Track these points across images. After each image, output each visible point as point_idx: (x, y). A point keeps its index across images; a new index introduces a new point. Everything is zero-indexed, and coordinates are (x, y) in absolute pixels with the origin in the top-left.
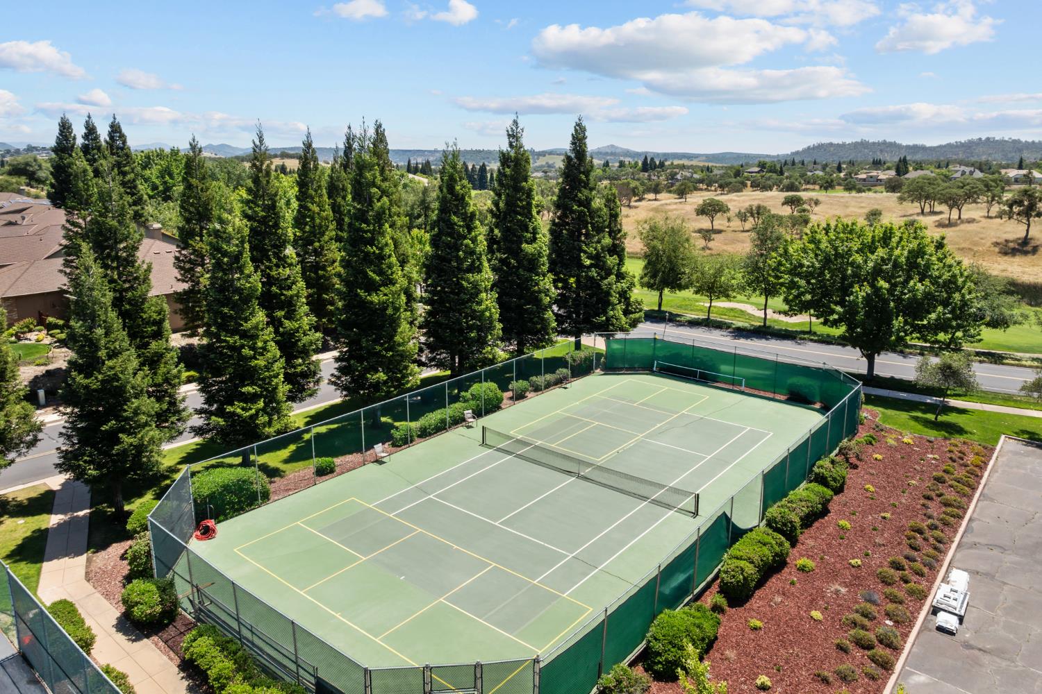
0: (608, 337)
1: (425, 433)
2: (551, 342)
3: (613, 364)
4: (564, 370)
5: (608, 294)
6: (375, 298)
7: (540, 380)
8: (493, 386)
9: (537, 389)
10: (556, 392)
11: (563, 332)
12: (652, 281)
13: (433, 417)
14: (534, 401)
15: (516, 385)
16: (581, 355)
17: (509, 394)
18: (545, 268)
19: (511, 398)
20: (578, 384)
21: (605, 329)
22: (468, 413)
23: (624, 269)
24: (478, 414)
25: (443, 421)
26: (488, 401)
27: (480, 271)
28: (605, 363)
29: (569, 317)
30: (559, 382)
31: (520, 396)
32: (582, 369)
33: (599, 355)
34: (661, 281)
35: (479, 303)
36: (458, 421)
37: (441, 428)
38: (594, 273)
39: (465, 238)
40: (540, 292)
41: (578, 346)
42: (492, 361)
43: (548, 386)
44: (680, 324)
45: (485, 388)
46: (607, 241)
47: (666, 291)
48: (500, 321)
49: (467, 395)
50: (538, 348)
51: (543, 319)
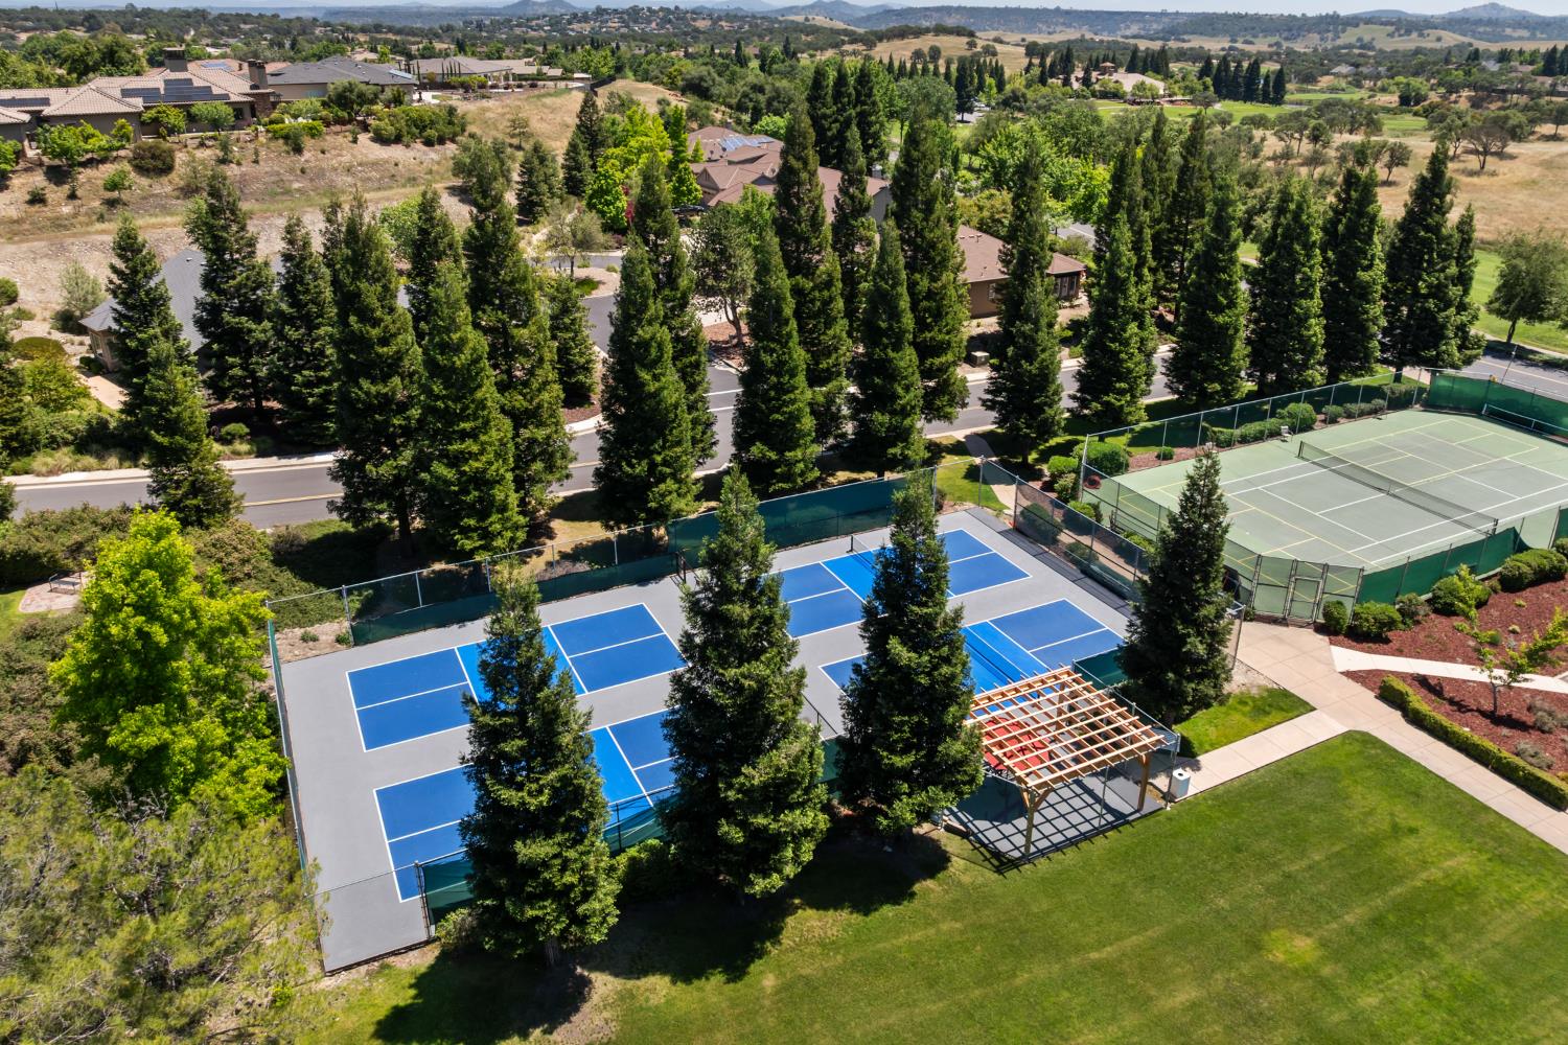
0: (1433, 373)
1: (1245, 440)
2: (1371, 372)
3: (1434, 401)
4: (1381, 401)
5: (1444, 327)
6: (1220, 319)
7: (1353, 407)
8: (1309, 407)
9: (1350, 416)
10: (1371, 421)
11: (1385, 362)
12: (1504, 308)
13: (1253, 428)
14: (1345, 427)
15: (1332, 409)
16: (1402, 388)
17: (1322, 417)
18: (1377, 296)
19: (1324, 421)
20: (1394, 417)
21: (1433, 364)
22: (1285, 428)
23: (1467, 300)
24: (1293, 430)
25: (1262, 432)
26: (1303, 420)
27: (1312, 298)
28: (1426, 400)
29: (1394, 346)
30: (1374, 412)
31: (1333, 420)
32: (1400, 402)
33: (1421, 390)
34: (1515, 309)
35: (1308, 329)
36: (1275, 434)
37: (1259, 438)
38: (1431, 304)
39: (1304, 265)
40: (1367, 320)
41: (1398, 378)
42: (1310, 385)
43: (1362, 414)
44: (1533, 364)
45: (1303, 408)
46: (1453, 270)
47: (1521, 323)
48: (1323, 346)
49: (1284, 412)
50: (1357, 376)
51: (1367, 348)
